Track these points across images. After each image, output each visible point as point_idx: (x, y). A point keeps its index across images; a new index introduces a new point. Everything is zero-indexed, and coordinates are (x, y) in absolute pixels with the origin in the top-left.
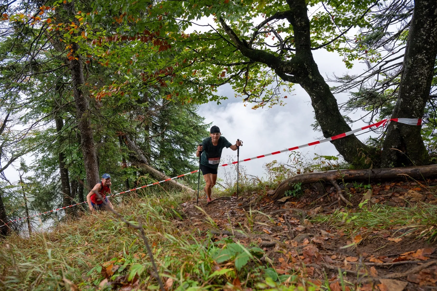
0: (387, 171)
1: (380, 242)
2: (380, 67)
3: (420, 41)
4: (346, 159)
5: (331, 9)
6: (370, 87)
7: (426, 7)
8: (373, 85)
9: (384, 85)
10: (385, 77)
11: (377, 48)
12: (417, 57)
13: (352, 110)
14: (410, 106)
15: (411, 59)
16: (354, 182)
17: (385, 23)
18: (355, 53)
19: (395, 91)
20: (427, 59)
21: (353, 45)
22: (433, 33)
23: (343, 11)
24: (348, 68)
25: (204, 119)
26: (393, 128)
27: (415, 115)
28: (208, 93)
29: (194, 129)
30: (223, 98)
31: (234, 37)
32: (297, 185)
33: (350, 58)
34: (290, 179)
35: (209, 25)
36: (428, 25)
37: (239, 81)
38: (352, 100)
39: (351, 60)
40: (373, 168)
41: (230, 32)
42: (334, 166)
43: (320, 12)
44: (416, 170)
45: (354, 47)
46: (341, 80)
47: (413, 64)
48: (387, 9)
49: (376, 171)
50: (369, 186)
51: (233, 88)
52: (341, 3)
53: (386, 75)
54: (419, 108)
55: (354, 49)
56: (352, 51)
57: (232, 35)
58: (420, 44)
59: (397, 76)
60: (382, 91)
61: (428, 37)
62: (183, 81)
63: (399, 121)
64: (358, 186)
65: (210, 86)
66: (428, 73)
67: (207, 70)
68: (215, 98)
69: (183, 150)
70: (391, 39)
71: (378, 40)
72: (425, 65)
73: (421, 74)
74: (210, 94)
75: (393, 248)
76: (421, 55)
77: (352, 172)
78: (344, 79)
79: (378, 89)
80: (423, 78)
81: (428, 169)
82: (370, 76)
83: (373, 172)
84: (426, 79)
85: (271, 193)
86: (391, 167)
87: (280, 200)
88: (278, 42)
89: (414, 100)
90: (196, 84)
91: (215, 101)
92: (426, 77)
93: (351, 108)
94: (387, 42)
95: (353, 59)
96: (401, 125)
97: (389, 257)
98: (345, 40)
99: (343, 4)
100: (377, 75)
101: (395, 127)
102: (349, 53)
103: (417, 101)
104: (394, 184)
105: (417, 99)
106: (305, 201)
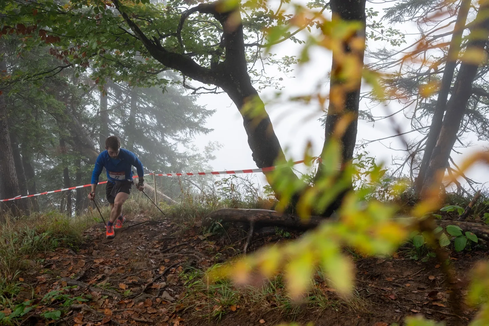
16: (276, 227)
32: (216, 221)
49: (296, 218)
50: (287, 234)
64: (279, 233)
77: (274, 215)
85: (198, 225)
106: (223, 243)
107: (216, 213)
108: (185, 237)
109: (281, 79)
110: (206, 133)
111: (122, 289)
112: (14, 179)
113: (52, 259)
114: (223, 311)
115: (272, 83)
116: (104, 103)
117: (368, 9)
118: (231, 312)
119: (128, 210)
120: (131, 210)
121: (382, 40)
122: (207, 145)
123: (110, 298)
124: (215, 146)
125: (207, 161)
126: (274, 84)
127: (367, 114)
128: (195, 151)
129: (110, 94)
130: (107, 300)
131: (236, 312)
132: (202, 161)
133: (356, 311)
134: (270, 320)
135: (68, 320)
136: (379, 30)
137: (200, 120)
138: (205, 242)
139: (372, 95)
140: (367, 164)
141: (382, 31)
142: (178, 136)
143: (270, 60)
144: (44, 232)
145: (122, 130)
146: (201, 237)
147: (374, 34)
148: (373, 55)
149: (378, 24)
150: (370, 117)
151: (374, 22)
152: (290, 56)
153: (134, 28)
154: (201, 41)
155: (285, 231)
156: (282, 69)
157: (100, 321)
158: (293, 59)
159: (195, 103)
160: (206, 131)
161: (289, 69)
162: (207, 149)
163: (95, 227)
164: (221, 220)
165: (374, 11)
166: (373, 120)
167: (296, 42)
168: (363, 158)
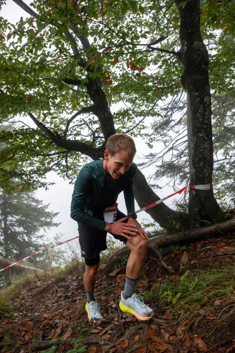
0: (195, 232)
1: (209, 325)
2: (173, 145)
3: (199, 123)
4: (161, 225)
5: (129, 105)
6: (169, 160)
7: (198, 97)
8: (171, 158)
9: (178, 157)
10: (177, 152)
11: (168, 131)
12: (199, 136)
13: (159, 179)
14: (202, 174)
15: (195, 137)
16: (172, 246)
17: (169, 113)
18: (153, 136)
19: (186, 161)
20: (206, 136)
21: (150, 131)
22: (206, 116)
23: (139, 106)
24: (151, 148)
25: (41, 201)
26: (193, 194)
27: (207, 181)
28: (36, 181)
29: (33, 211)
30: (51, 184)
31: (46, 130)
32: (123, 257)
33: (151, 141)
34: (117, 252)
35: (19, 121)
36: (201, 110)
37: (62, 168)
38: (158, 171)
39: (151, 142)
40: (184, 230)
41: (42, 126)
42: (153, 232)
43: (122, 108)
44: (217, 227)
45: (152, 132)
46: (147, 157)
47: (197, 141)
48: (169, 104)
49: (187, 233)
50: (184, 248)
51: (58, 175)
52: (136, 101)
53: (178, 150)
54: (208, 176)
55: (152, 134)
56: (151, 135)
57: (44, 129)
58: (199, 125)
59: (185, 150)
60: (178, 162)
61: (204, 119)
62: (8, 173)
63: (196, 188)
64: (175, 249)
65: (36, 175)
66: (209, 147)
67: (33, 161)
68: (43, 185)
69: (26, 231)
70: (176, 124)
71: (167, 126)
72: (206, 141)
73: (205, 149)
74: (38, 181)
75: (223, 332)
76: (201, 134)
77: (168, 237)
78: (149, 156)
79: (174, 161)
80: (207, 152)
81: (226, 224)
82: (167, 152)
83: (185, 234)
84: (209, 152)
85: (103, 268)
86: (198, 227)
87: (111, 274)
88: (91, 132)
89: (204, 169)
90: (21, 174)
91: (44, 187)
92: (208, 150)
93: (158, 178)
94: (173, 126)
95: (153, 141)
96: (198, 191)
97: (222, 346)
98: (144, 127)
99: (137, 101)
100: (171, 151)
101: (194, 193)
102: (149, 137)
103: (206, 170)
104: (203, 242)
105: (206, 169)
107: (120, 252)
110: (57, 226)
119: (28, 282)
120: (30, 282)
122: (55, 236)
124: (60, 235)
128: (49, 241)
139: (156, 175)
142: (36, 235)
146: (113, 274)
159: (47, 210)
160: (56, 225)
162: (55, 238)
163: (12, 299)
166: (161, 188)
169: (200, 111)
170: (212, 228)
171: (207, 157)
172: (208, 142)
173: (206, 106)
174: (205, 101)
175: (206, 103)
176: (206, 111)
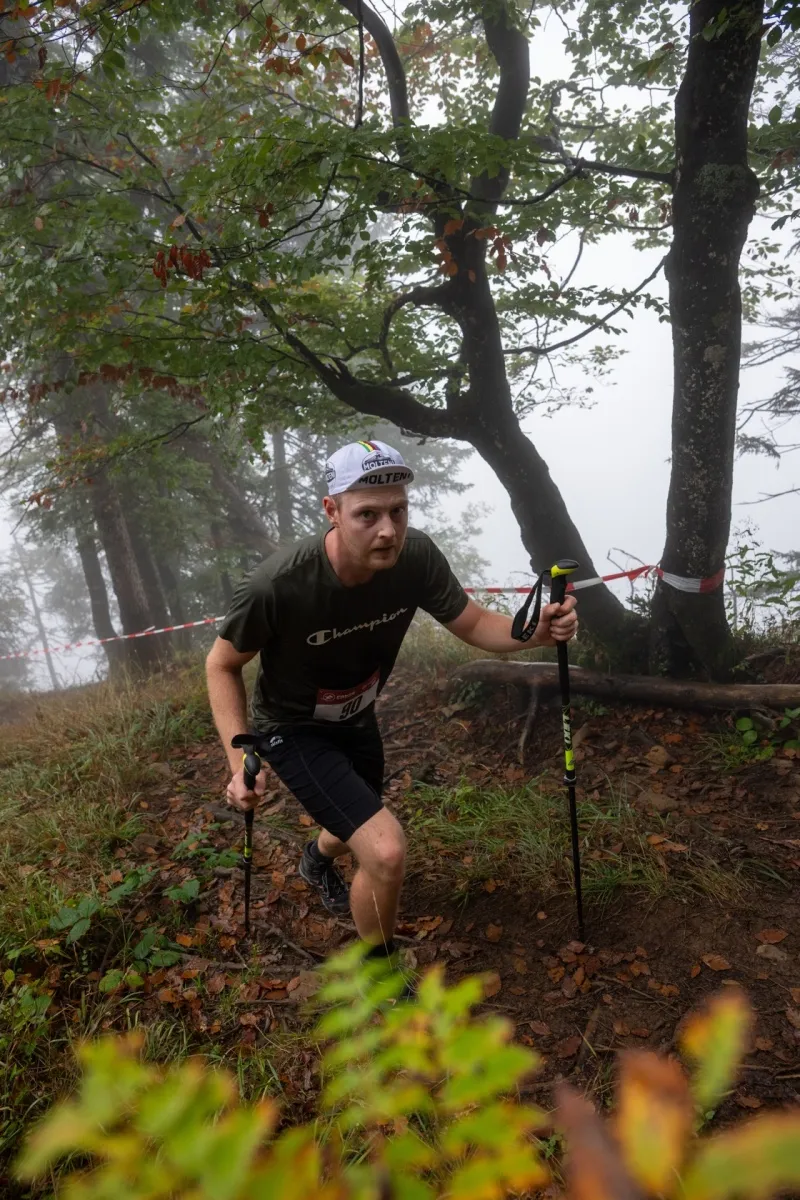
7: (687, 342)
12: (682, 450)
14: (681, 550)
22: (707, 400)
26: (662, 592)
27: (692, 571)
36: (693, 382)
44: (689, 693)
49: (619, 679)
54: (697, 558)
61: (697, 410)
64: (587, 707)
66: (707, 486)
72: (698, 470)
73: (692, 488)
76: (687, 446)
80: (698, 497)
87: (444, 710)
92: (703, 495)
103: (693, 543)
106: (484, 723)
107: (469, 670)
108: (419, 710)
109: (589, 390)
111: (305, 826)
112: (141, 600)
113: (198, 757)
114: (470, 891)
115: (572, 397)
116: (280, 452)
117: (759, 240)
118: (486, 894)
121: (791, 296)
122: (465, 510)
123: (284, 843)
124: (480, 511)
125: (466, 539)
126: (578, 400)
127: (764, 444)
128: (445, 522)
129: (289, 436)
130: (279, 848)
131: (494, 893)
132: (458, 539)
133: (723, 903)
134: (556, 913)
135: (209, 897)
136: (784, 279)
137: (450, 467)
138: (454, 721)
139: (775, 404)
140: (757, 567)
141: (790, 282)
143: (567, 358)
144: (184, 707)
145: (313, 498)
146: (447, 712)
147: (774, 289)
148: (776, 323)
149: (781, 268)
150: (770, 449)
151: (773, 264)
152: (604, 347)
153: (298, 349)
154: (429, 344)
155: (596, 705)
156: (591, 371)
157: (262, 899)
158: (611, 352)
160: (460, 488)
161: (605, 368)
162: (466, 517)
164: (480, 683)
165: (771, 243)
166: (776, 455)
167: (607, 331)
168: (749, 556)
169: (688, 384)
170: (678, 688)
171: (695, 511)
172: (705, 472)
173: (707, 372)
174: (705, 359)
175: (709, 365)
176: (706, 387)
